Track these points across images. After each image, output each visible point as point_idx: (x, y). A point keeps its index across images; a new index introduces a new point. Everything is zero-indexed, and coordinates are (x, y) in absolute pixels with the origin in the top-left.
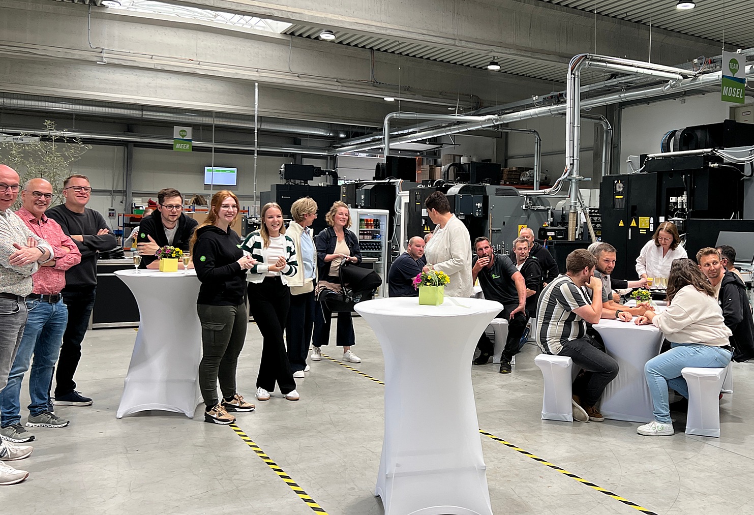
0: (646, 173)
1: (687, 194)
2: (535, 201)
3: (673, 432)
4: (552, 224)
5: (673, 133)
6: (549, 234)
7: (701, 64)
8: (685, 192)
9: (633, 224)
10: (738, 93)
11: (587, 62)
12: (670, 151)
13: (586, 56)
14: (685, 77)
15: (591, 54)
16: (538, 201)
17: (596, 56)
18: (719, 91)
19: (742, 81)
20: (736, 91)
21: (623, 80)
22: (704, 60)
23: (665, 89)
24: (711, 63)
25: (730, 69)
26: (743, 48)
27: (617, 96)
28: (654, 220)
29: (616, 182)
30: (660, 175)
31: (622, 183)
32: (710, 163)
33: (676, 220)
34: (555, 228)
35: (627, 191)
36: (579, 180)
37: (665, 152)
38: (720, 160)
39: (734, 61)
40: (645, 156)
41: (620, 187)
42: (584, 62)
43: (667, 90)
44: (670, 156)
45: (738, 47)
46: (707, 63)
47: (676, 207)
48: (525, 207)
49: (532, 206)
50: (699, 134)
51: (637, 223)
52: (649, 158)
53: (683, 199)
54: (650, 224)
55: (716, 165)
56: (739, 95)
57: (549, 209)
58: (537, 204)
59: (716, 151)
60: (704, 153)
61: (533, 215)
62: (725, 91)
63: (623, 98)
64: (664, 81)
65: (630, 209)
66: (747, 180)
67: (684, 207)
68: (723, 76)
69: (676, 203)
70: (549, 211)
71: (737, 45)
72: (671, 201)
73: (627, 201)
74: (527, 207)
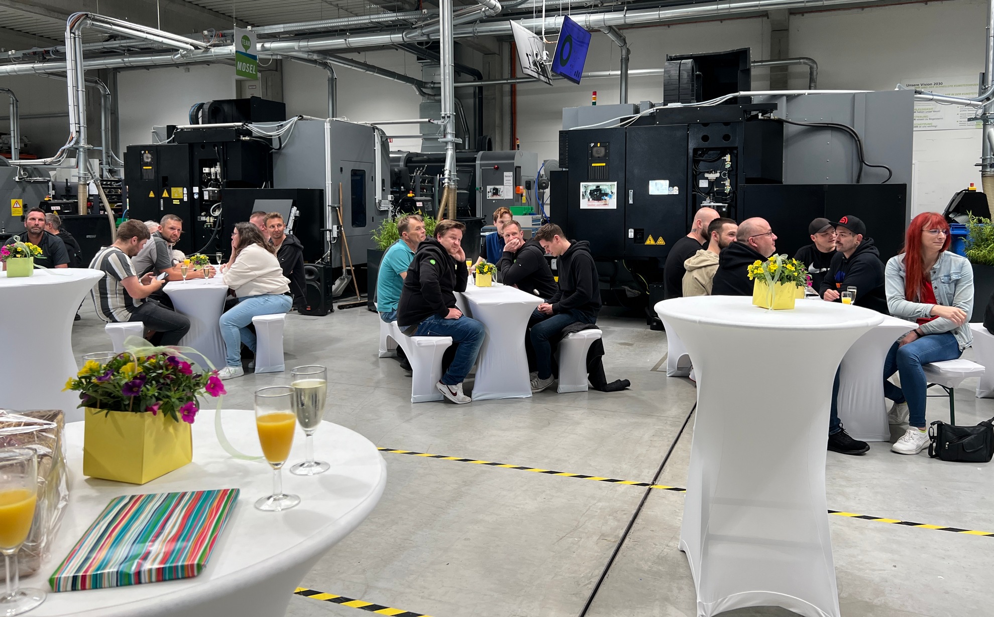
0: (176, 144)
1: (220, 165)
2: (30, 171)
3: (243, 373)
4: (54, 197)
5: (201, 106)
6: (53, 208)
7: (212, 36)
8: (218, 164)
9: (165, 194)
10: (251, 69)
11: (89, 22)
12: (198, 124)
13: (87, 15)
14: (196, 47)
15: (93, 14)
16: (35, 172)
17: (98, 16)
18: (233, 65)
19: (254, 57)
20: (249, 67)
21: (124, 43)
22: (214, 33)
23: (175, 57)
24: (222, 36)
25: (243, 45)
26: (253, 25)
27: (120, 60)
28: (187, 190)
29: (143, 152)
30: (191, 146)
31: (150, 154)
32: (241, 136)
33: (210, 190)
34: (60, 201)
35: (156, 162)
36: (88, 149)
37: (194, 124)
38: (249, 133)
39: (245, 38)
40: (174, 127)
41: (147, 158)
42: (85, 21)
43: (177, 59)
44: (198, 129)
45: (248, 24)
46: (218, 36)
47: (209, 178)
48: (19, 179)
49: (27, 177)
50: (226, 108)
51: (169, 193)
52: (177, 129)
53: (216, 170)
54: (184, 194)
55: (247, 138)
56: (252, 71)
57: (50, 181)
58: (33, 176)
59: (247, 126)
60: (235, 127)
61: (29, 188)
62: (239, 65)
63: (127, 63)
64: (174, 50)
65: (161, 180)
66: (276, 153)
67: (218, 177)
68: (236, 51)
69: (209, 174)
70: (50, 184)
71: (247, 22)
72: (204, 172)
73: (157, 171)
74: (21, 179)
